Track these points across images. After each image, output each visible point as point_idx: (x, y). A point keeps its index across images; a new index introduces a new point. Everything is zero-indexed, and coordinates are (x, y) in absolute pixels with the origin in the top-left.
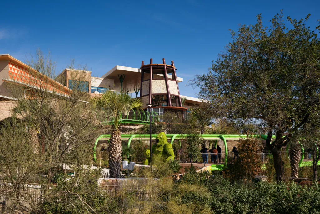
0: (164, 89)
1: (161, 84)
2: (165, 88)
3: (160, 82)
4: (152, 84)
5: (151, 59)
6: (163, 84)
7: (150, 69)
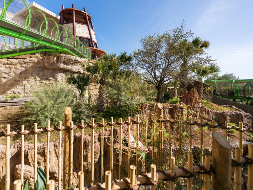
0: (87, 34)
1: (83, 28)
2: (89, 34)
3: (82, 27)
4: (75, 27)
5: (73, 5)
6: (86, 29)
7: (73, 13)
